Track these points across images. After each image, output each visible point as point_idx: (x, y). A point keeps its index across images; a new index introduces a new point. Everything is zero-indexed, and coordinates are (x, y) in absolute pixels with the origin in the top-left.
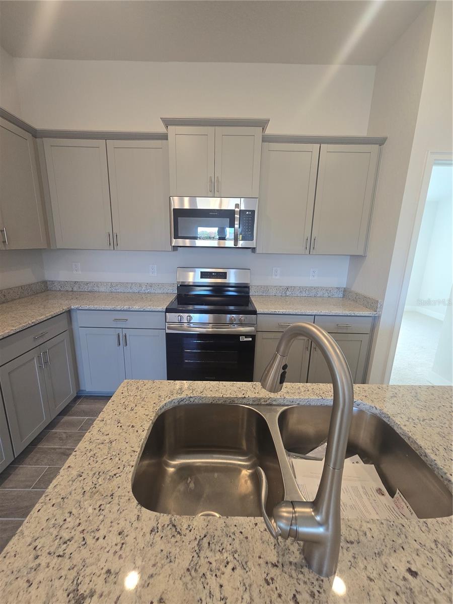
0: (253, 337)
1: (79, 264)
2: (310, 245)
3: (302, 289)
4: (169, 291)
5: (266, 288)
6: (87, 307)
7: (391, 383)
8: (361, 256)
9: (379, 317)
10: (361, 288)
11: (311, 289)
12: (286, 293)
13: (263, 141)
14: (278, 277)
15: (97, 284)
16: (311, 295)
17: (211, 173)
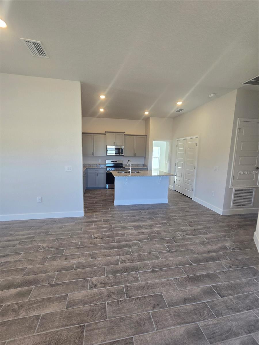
2: (135, 155)
3: (134, 164)
8: (145, 157)
9: (148, 168)
17: (115, 141)
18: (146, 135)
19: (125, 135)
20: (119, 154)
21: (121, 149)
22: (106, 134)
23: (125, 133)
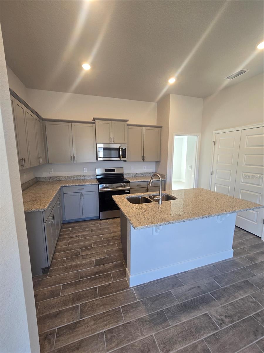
0: (129, 190)
1: (52, 169)
2: (144, 159)
3: (141, 174)
4: (92, 178)
5: (129, 174)
6: (68, 185)
7: (172, 190)
8: (159, 161)
9: (166, 180)
10: (160, 171)
11: (144, 173)
12: (136, 175)
13: (127, 126)
14: (133, 170)
15: (61, 177)
16: (144, 175)
17: (111, 136)
18: (161, 125)
19: (128, 125)
20: (118, 159)
21: (122, 148)
22: (95, 123)
23: (128, 123)
